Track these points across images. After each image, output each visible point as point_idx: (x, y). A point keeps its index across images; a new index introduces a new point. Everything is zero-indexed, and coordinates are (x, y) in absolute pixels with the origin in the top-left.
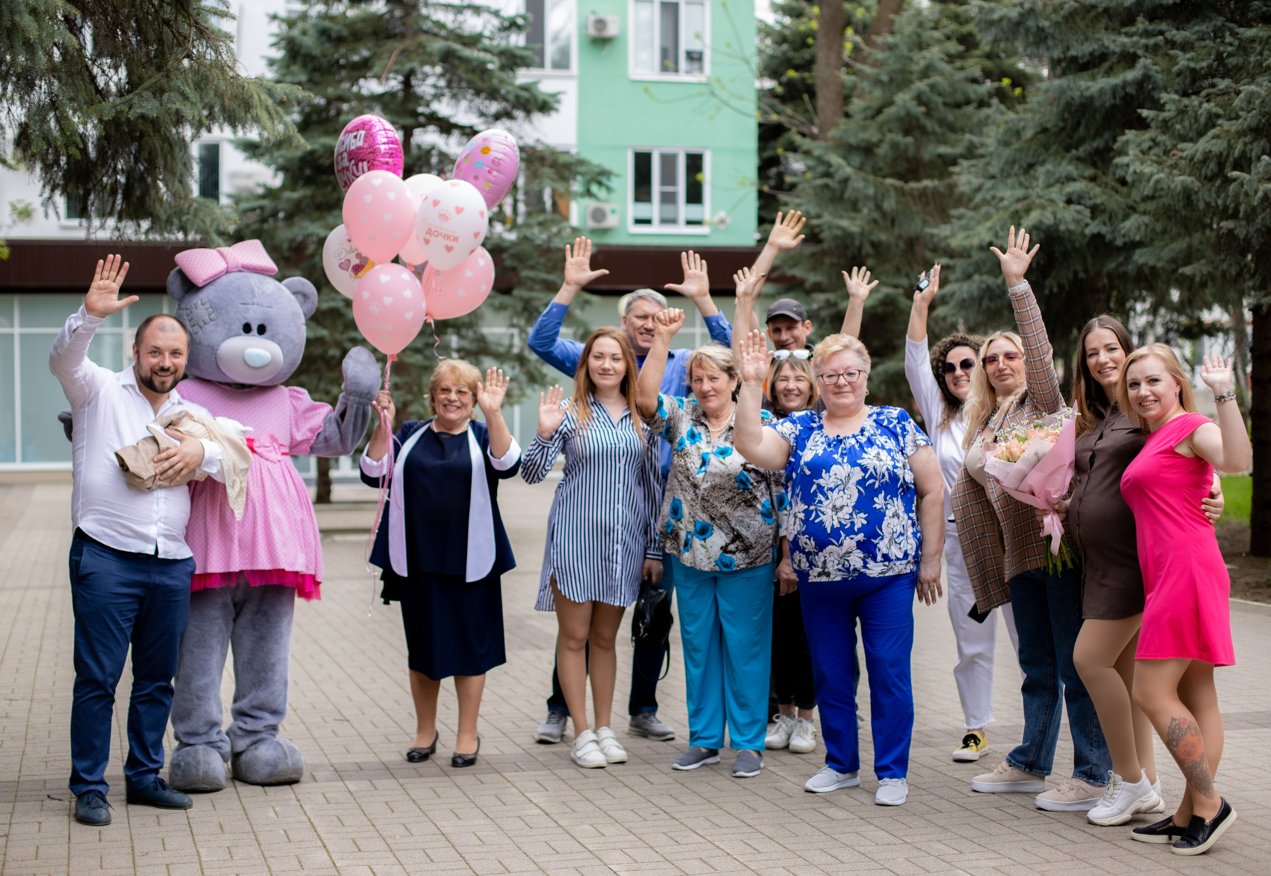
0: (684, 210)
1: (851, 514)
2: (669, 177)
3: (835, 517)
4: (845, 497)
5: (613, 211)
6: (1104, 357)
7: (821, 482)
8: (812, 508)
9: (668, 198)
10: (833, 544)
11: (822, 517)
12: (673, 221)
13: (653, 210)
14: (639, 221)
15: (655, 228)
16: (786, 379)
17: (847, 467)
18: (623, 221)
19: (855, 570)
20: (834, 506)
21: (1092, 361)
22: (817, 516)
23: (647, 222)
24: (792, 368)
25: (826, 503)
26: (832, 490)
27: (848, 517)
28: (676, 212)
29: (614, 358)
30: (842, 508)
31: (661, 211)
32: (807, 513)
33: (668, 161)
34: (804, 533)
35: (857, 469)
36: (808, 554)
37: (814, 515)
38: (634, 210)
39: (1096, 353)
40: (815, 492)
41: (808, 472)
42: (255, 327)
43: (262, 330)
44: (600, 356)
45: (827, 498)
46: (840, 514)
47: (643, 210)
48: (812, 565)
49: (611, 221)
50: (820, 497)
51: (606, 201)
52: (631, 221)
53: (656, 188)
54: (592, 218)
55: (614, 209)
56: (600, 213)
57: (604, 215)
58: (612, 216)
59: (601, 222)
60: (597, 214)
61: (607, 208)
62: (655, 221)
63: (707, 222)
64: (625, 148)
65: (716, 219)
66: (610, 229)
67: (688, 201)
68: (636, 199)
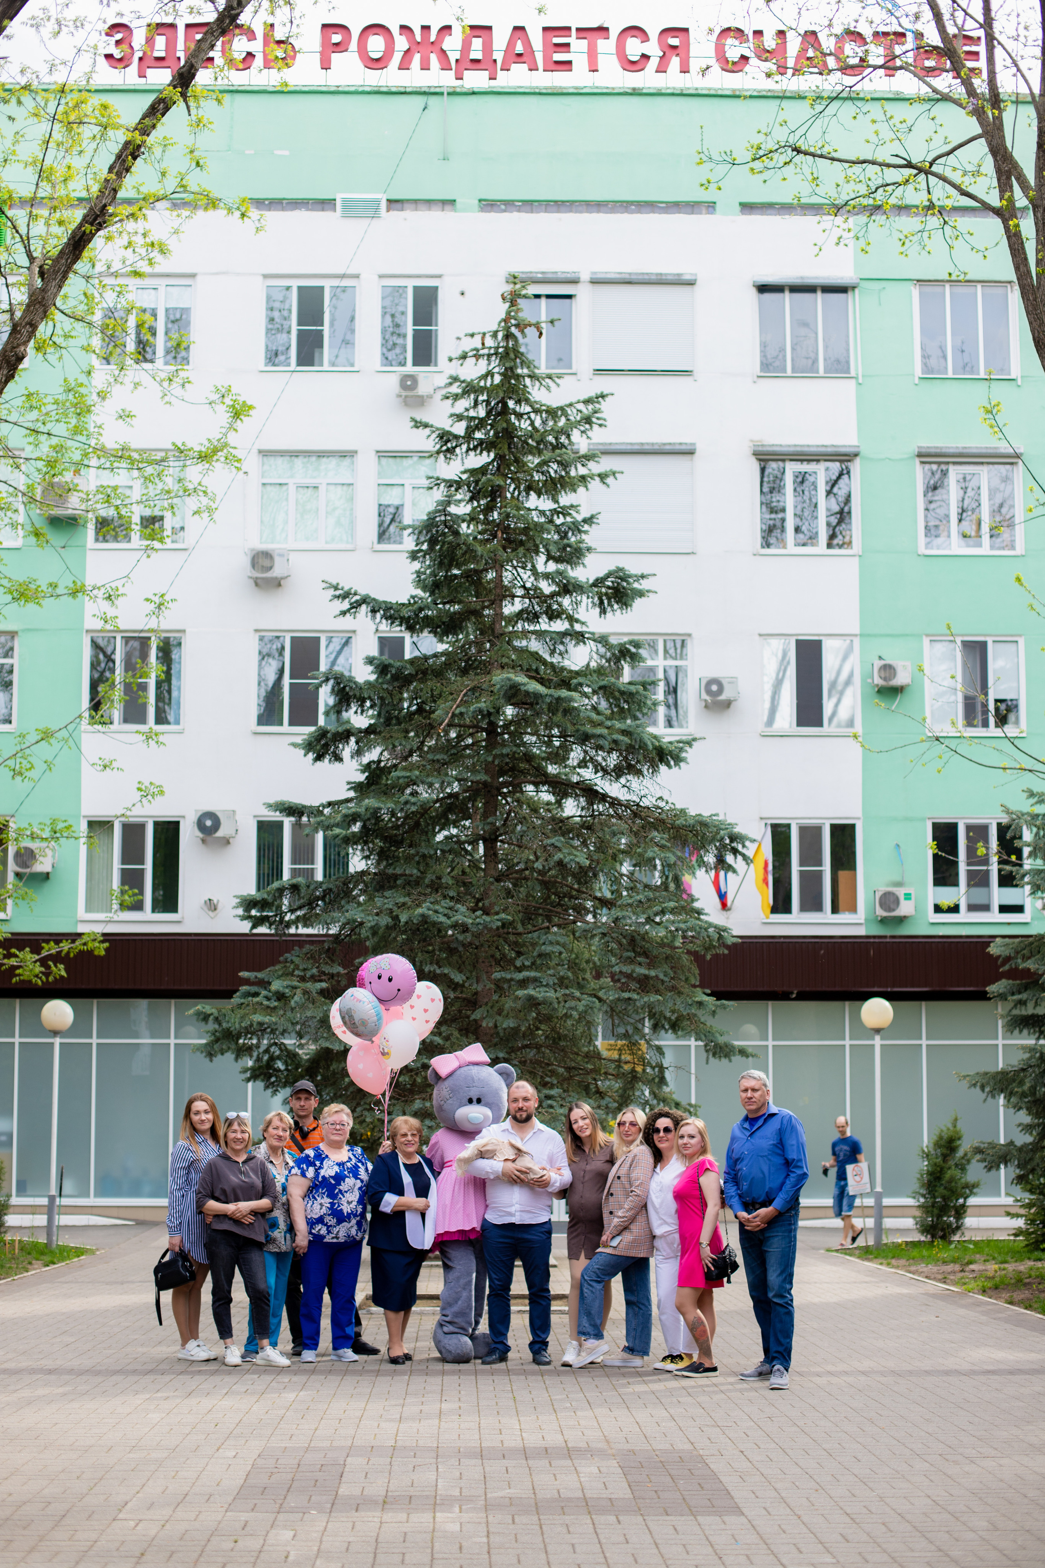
0: (999, 895)
5: (908, 897)
6: (581, 1123)
9: (979, 880)
12: (986, 908)
13: (959, 894)
14: (940, 909)
15: (964, 917)
16: (235, 1131)
18: (920, 907)
19: (354, 1235)
21: (575, 1127)
23: (955, 909)
24: (239, 1125)
28: (990, 896)
29: (206, 1112)
31: (969, 896)
32: (332, 1204)
33: (978, 832)
36: (328, 1227)
38: (934, 895)
39: (576, 1122)
42: (475, 1100)
43: (479, 1101)
44: (198, 1113)
47: (947, 896)
48: (329, 1232)
49: (905, 908)
51: (899, 884)
52: (931, 908)
53: (963, 868)
54: (881, 905)
55: (910, 894)
56: (892, 899)
57: (897, 901)
58: (908, 902)
59: (894, 910)
60: (889, 900)
61: (900, 892)
62: (963, 907)
63: (1027, 908)
64: (923, 820)
65: (1039, 905)
66: (905, 917)
67: (1003, 883)
68: (937, 883)
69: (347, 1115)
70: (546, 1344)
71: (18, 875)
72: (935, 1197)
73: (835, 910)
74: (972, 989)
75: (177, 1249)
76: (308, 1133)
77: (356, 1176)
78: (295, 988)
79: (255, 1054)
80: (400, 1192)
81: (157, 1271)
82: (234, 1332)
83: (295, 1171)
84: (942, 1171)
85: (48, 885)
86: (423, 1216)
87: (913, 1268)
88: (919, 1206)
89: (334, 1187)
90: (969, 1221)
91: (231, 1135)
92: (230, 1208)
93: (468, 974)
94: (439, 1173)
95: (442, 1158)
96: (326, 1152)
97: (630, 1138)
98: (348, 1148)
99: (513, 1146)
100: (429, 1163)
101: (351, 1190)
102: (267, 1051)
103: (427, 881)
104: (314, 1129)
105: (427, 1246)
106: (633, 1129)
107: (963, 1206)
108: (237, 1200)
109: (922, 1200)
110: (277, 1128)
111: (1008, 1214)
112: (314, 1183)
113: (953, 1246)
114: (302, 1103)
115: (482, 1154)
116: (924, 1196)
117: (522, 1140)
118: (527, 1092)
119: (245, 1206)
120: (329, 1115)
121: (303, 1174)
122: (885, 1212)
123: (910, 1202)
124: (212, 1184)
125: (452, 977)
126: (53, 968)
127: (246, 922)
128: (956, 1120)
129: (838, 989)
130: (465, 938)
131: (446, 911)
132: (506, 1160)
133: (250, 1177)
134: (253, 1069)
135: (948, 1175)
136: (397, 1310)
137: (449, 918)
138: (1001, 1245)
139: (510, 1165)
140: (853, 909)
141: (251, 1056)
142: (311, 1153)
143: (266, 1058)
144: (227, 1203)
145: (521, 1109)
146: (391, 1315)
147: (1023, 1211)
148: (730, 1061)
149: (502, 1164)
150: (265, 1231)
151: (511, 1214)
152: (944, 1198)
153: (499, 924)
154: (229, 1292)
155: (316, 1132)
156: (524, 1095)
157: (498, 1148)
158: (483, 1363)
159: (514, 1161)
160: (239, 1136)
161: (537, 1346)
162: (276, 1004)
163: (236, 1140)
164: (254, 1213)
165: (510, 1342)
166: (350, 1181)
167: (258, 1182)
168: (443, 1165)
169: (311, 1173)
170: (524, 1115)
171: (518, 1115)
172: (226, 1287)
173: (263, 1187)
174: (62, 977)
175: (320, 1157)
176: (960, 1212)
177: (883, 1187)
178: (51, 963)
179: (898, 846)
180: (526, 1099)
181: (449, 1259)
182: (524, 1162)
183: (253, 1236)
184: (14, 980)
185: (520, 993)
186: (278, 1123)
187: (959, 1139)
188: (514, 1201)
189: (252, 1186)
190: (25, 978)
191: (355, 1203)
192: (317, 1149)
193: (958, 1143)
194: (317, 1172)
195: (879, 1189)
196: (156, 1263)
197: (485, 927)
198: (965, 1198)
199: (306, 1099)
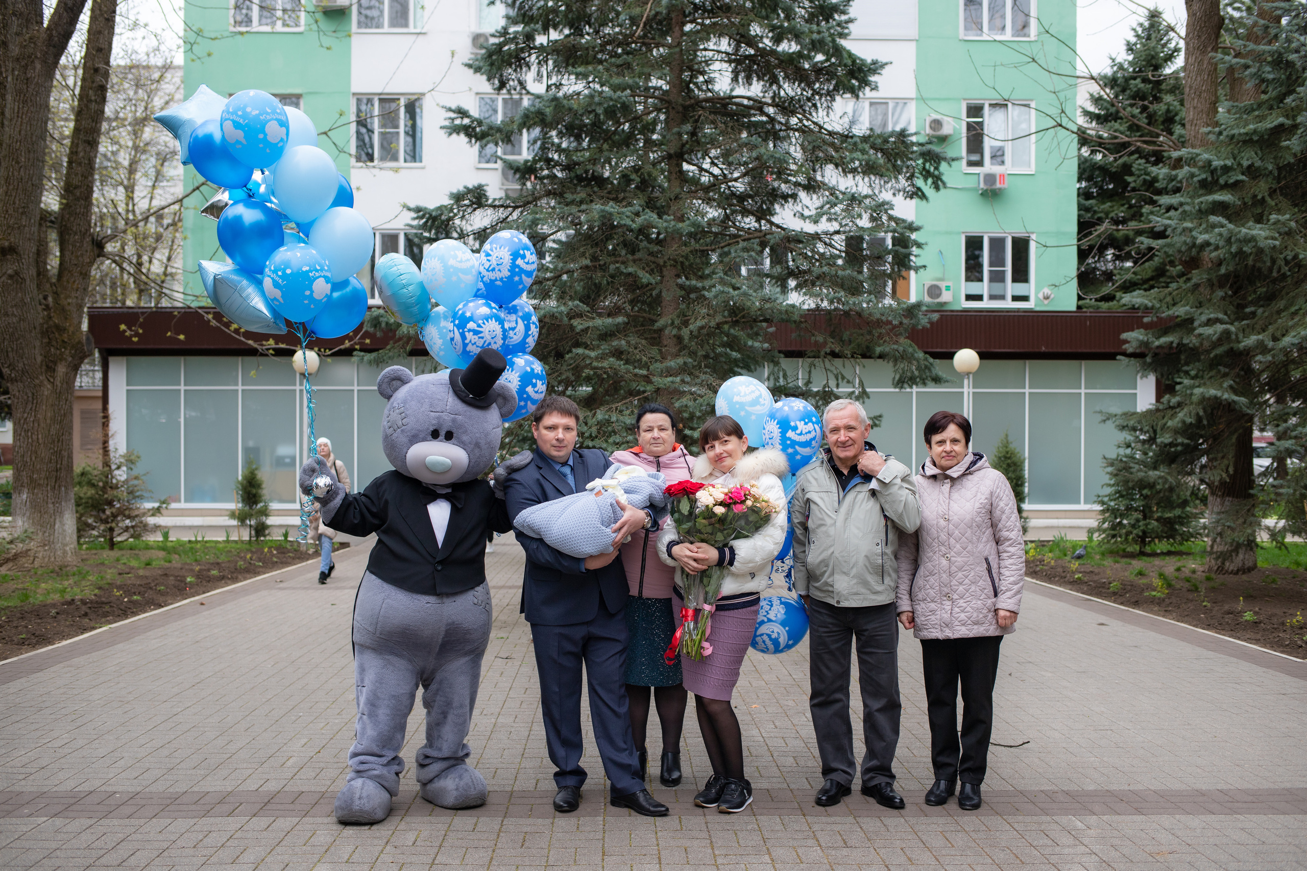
0: (1011, 288)
2: (997, 259)
5: (948, 288)
9: (998, 277)
12: (1002, 297)
13: (984, 287)
14: (969, 297)
15: (986, 304)
18: (956, 296)
23: (979, 298)
28: (1005, 289)
31: (990, 289)
33: (997, 244)
38: (966, 287)
47: (975, 288)
49: (946, 297)
51: (942, 279)
52: (963, 297)
53: (986, 268)
54: (929, 294)
55: (949, 286)
56: (936, 290)
57: (940, 292)
58: (948, 292)
59: (937, 298)
60: (934, 291)
61: (943, 285)
62: (986, 297)
63: (1032, 298)
64: (959, 233)
65: (1041, 296)
66: (945, 303)
67: (1014, 280)
68: (968, 279)
140: (907, 295)
179: (940, 252)
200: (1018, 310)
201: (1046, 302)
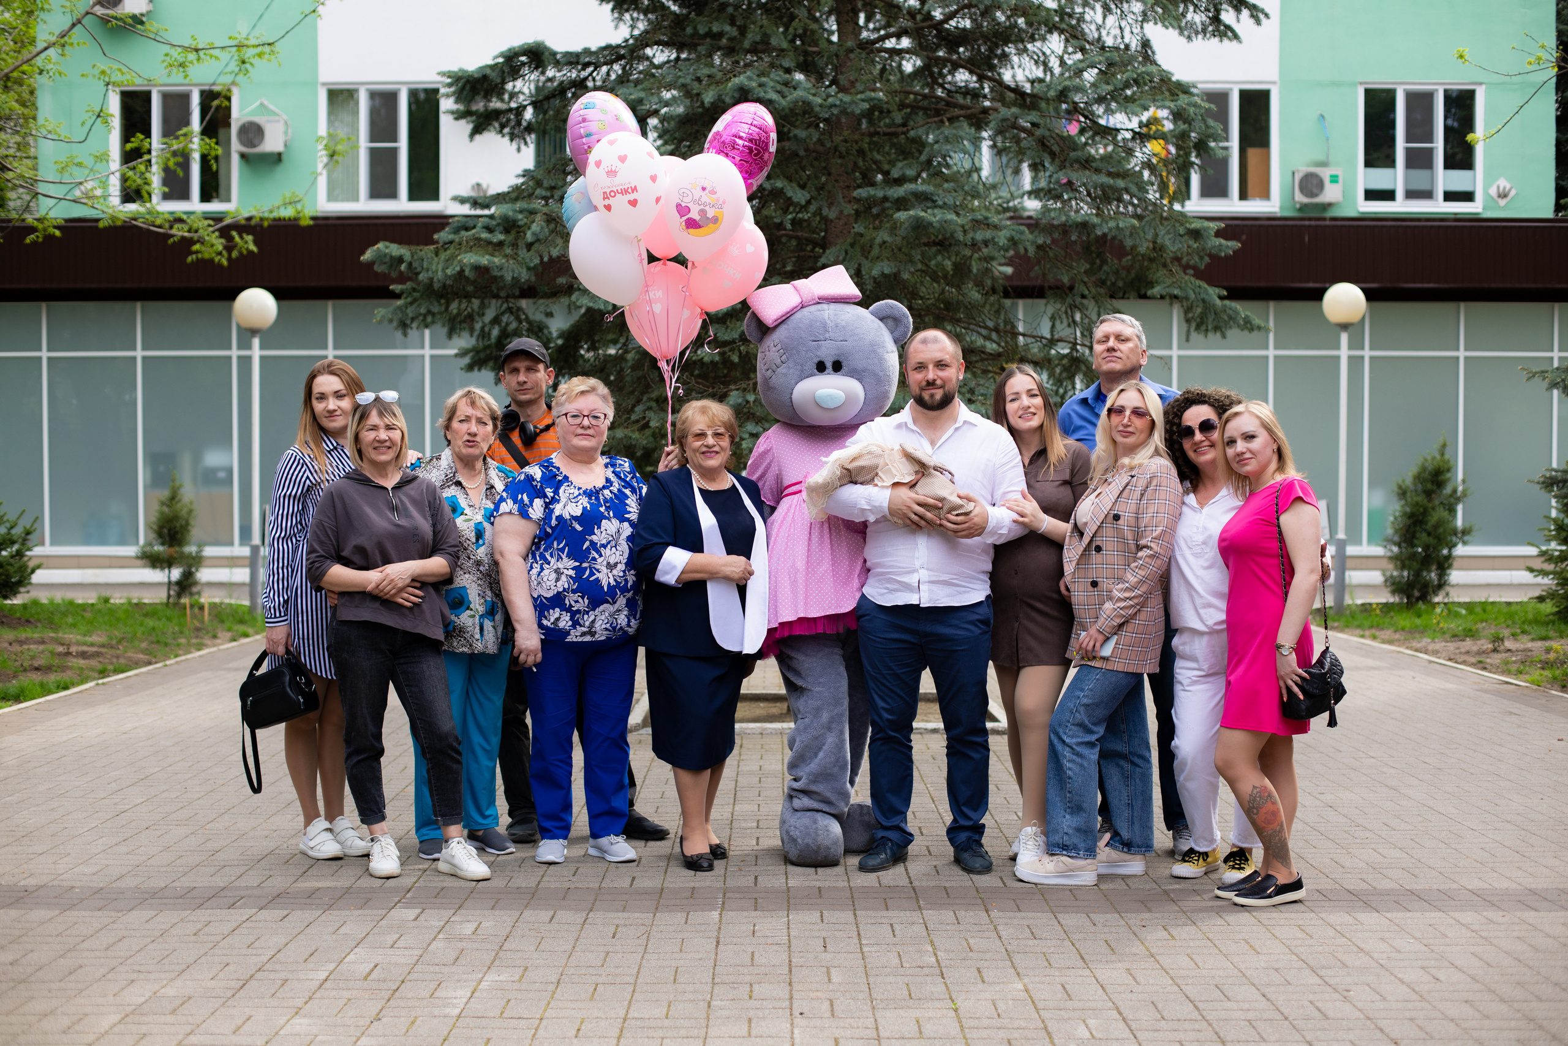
0: (1444, 179)
1: (624, 571)
2: (1420, 128)
3: (610, 575)
4: (618, 553)
5: (1334, 179)
6: (1026, 401)
7: (594, 538)
8: (585, 565)
9: (1419, 160)
10: (608, 602)
11: (598, 575)
12: (1428, 195)
13: (1396, 177)
14: (1372, 195)
15: (1400, 206)
16: (375, 428)
17: (616, 522)
18: (1348, 193)
19: (621, 628)
20: (608, 563)
22: (592, 574)
23: (1389, 195)
24: (381, 414)
25: (600, 560)
26: (604, 546)
27: (621, 574)
28: (1432, 180)
29: (338, 395)
30: (616, 564)
31: (1407, 180)
33: (1420, 102)
34: (574, 592)
35: (626, 524)
36: (574, 614)
37: (587, 573)
38: (1365, 177)
39: (1017, 398)
40: (588, 548)
41: (579, 528)
42: (829, 365)
43: (837, 367)
44: (322, 397)
45: (601, 556)
46: (615, 572)
47: (1380, 178)
48: (575, 623)
49: (1331, 194)
50: (594, 554)
51: (1323, 164)
52: (1361, 195)
53: (1401, 145)
54: (1302, 189)
55: (1337, 176)
56: (1315, 182)
57: (1321, 185)
58: (1334, 186)
59: (1316, 195)
60: (1311, 183)
61: (1325, 174)
62: (1400, 194)
63: (1479, 196)
64: (1354, 85)
65: (1493, 191)
66: (1330, 205)
67: (1449, 165)
68: (1369, 163)
69: (604, 398)
70: (980, 829)
71: (243, 156)
72: (1413, 545)
73: (1243, 196)
74: (1431, 285)
75: (281, 650)
76: (536, 435)
77: (621, 515)
78: (532, 212)
79: (478, 326)
80: (695, 544)
81: (245, 691)
82: (388, 811)
83: (507, 506)
84: (1425, 512)
85: (280, 170)
86: (742, 591)
87: (1415, 644)
88: (1390, 558)
89: (582, 537)
90: (1456, 576)
91: (368, 436)
92: (371, 578)
93: (814, 193)
94: (773, 509)
95: (779, 478)
96: (565, 471)
97: (1131, 440)
98: (604, 460)
99: (910, 457)
100: (753, 489)
101: (613, 543)
102: (496, 321)
103: (747, 44)
104: (548, 428)
105: (751, 646)
106: (1139, 423)
107: (1449, 557)
108: (387, 560)
109: (1395, 549)
110: (467, 419)
111: (1531, 570)
112: (542, 530)
113: (1438, 610)
114: (522, 378)
115: (852, 476)
116: (1399, 545)
117: (933, 443)
118: (943, 350)
119: (400, 571)
120: (569, 400)
121: (524, 514)
122: (1349, 563)
123: (1379, 551)
124: (337, 534)
125: (790, 194)
126: (237, 239)
127: (463, 122)
128: (1444, 446)
129: (1263, 284)
130: (810, 136)
131: (779, 87)
132: (896, 485)
133: (409, 516)
134: (475, 350)
135: (1433, 519)
136: (695, 767)
137: (784, 97)
138: (1513, 608)
139: (904, 493)
140: (1266, 195)
141: (472, 330)
142: (536, 471)
143: (495, 332)
144: (367, 569)
145: (931, 384)
146: (686, 777)
147: (1550, 567)
148: (1224, 336)
149: (887, 493)
150: (443, 616)
151: (908, 587)
152: (1426, 548)
153: (866, 106)
154: (379, 736)
155: (551, 433)
156: (938, 356)
157: (881, 462)
158: (863, 868)
159: (912, 485)
160: (383, 435)
161: (963, 836)
162: (502, 237)
163: (378, 445)
164: (419, 582)
165: (911, 826)
166: (609, 525)
167: (424, 525)
168: (780, 493)
169: (537, 509)
170: (939, 394)
171: (926, 396)
172: (371, 728)
173: (435, 534)
174: (251, 252)
175: (554, 480)
176: (1444, 565)
177: (1347, 533)
178: (234, 233)
179: (1322, 116)
180: (940, 365)
181: (797, 673)
182: (937, 487)
183: (421, 629)
184: (189, 259)
185: (902, 216)
186: (469, 411)
187: (1448, 470)
188: (918, 564)
189: (414, 534)
190: (206, 256)
191: (621, 567)
192: (547, 465)
193: (1448, 475)
194: (548, 507)
195: (1341, 535)
196: (243, 677)
197: (844, 112)
198: (1450, 549)
199: (529, 369)
200: (1457, 218)
201: (1502, 202)
